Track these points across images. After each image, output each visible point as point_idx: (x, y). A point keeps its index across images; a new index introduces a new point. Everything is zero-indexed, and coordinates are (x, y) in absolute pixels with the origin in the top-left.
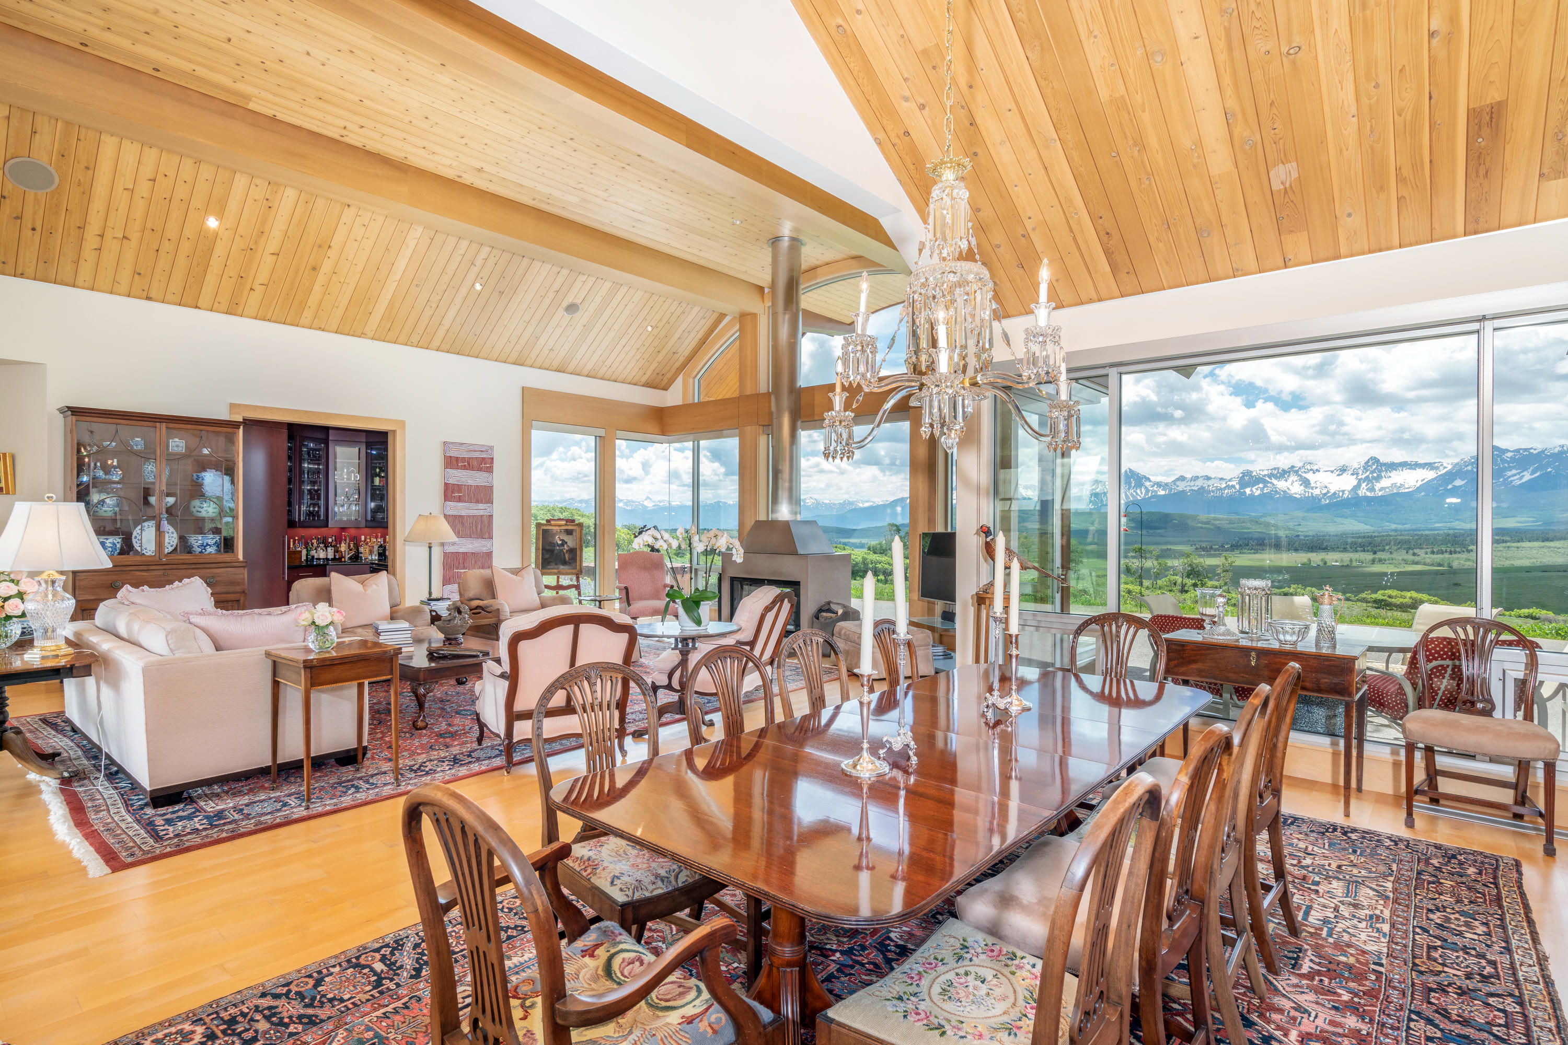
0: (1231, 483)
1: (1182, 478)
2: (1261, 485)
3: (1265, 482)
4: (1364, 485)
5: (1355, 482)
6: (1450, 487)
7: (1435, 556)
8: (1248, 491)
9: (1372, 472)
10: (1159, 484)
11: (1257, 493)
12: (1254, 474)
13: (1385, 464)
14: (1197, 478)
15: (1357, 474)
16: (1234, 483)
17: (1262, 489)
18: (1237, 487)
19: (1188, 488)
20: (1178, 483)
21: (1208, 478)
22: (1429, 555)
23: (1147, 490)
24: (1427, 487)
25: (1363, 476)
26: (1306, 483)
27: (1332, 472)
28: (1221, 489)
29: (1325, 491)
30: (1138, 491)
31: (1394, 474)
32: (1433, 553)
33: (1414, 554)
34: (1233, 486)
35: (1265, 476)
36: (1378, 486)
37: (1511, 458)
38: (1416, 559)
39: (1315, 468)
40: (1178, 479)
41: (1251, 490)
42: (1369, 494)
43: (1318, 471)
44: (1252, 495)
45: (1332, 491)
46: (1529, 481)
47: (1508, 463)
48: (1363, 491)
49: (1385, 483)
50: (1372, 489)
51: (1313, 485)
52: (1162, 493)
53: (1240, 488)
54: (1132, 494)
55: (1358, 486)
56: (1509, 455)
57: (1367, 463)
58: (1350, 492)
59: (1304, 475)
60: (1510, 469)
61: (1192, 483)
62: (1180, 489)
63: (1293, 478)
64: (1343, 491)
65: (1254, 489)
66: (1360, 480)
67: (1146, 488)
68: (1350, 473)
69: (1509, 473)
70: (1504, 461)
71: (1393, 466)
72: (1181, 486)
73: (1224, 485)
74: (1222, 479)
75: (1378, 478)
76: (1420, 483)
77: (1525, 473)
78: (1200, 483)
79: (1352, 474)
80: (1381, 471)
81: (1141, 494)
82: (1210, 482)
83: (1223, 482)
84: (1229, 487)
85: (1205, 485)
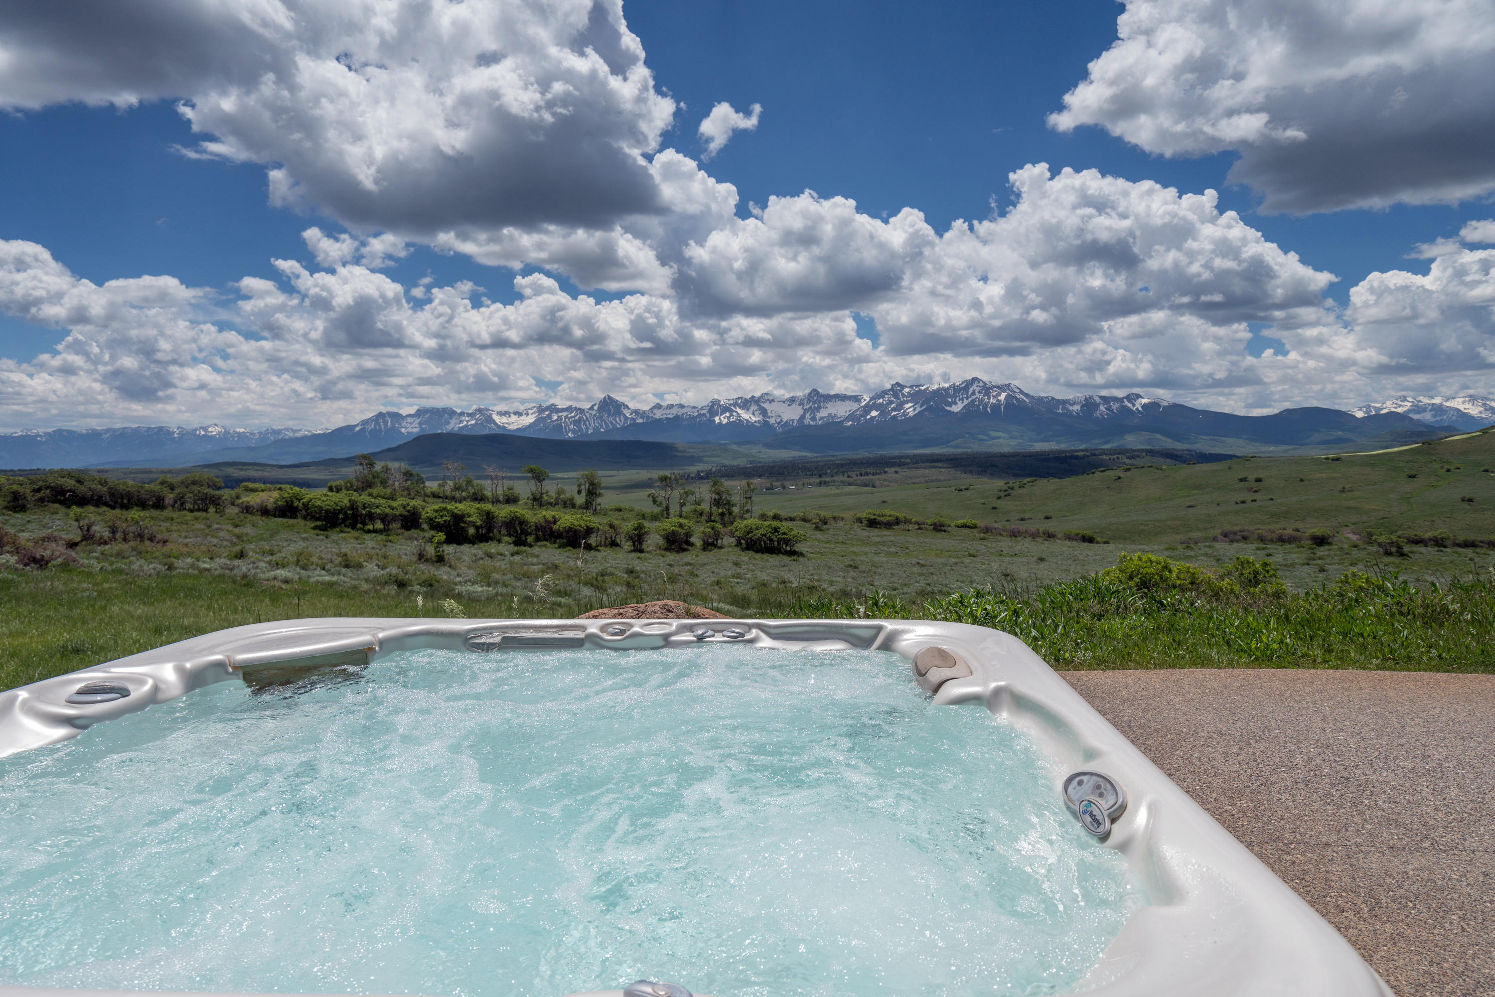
0: (702, 412)
1: (658, 406)
2: (728, 414)
3: (731, 411)
4: (808, 415)
5: (802, 412)
6: (868, 417)
7: (862, 478)
8: (717, 419)
9: (814, 403)
10: (636, 412)
11: (725, 421)
12: (722, 403)
13: (823, 396)
14: (672, 406)
15: (803, 405)
16: (705, 412)
17: (729, 418)
18: (708, 415)
19: (664, 416)
20: (655, 411)
21: (682, 406)
22: (859, 477)
23: (626, 418)
24: (853, 416)
25: (808, 407)
26: (764, 412)
27: (784, 402)
28: (694, 417)
29: (779, 420)
30: (618, 419)
31: (829, 405)
32: (861, 475)
33: (849, 477)
34: (704, 414)
35: (730, 405)
36: (818, 416)
37: (908, 393)
38: (850, 480)
39: (771, 398)
40: (654, 407)
41: (720, 419)
42: (812, 423)
43: (773, 401)
44: (720, 424)
45: (785, 420)
46: (919, 412)
47: (907, 397)
48: (808, 421)
49: (823, 413)
50: (813, 419)
51: (769, 414)
52: (640, 421)
53: (711, 417)
54: (611, 422)
55: (803, 417)
56: (907, 390)
57: (810, 395)
58: (798, 421)
59: (762, 404)
60: (907, 402)
61: (668, 411)
62: (657, 417)
63: (754, 407)
64: (793, 420)
65: (722, 418)
66: (806, 411)
67: (625, 415)
68: (798, 403)
69: (907, 406)
70: (903, 396)
71: (829, 398)
72: (658, 414)
73: (696, 414)
74: (694, 407)
75: (819, 408)
76: (848, 413)
77: (917, 406)
78: (675, 411)
79: (800, 405)
80: (820, 402)
81: (618, 423)
82: (684, 411)
83: (695, 410)
84: (700, 415)
85: (680, 414)
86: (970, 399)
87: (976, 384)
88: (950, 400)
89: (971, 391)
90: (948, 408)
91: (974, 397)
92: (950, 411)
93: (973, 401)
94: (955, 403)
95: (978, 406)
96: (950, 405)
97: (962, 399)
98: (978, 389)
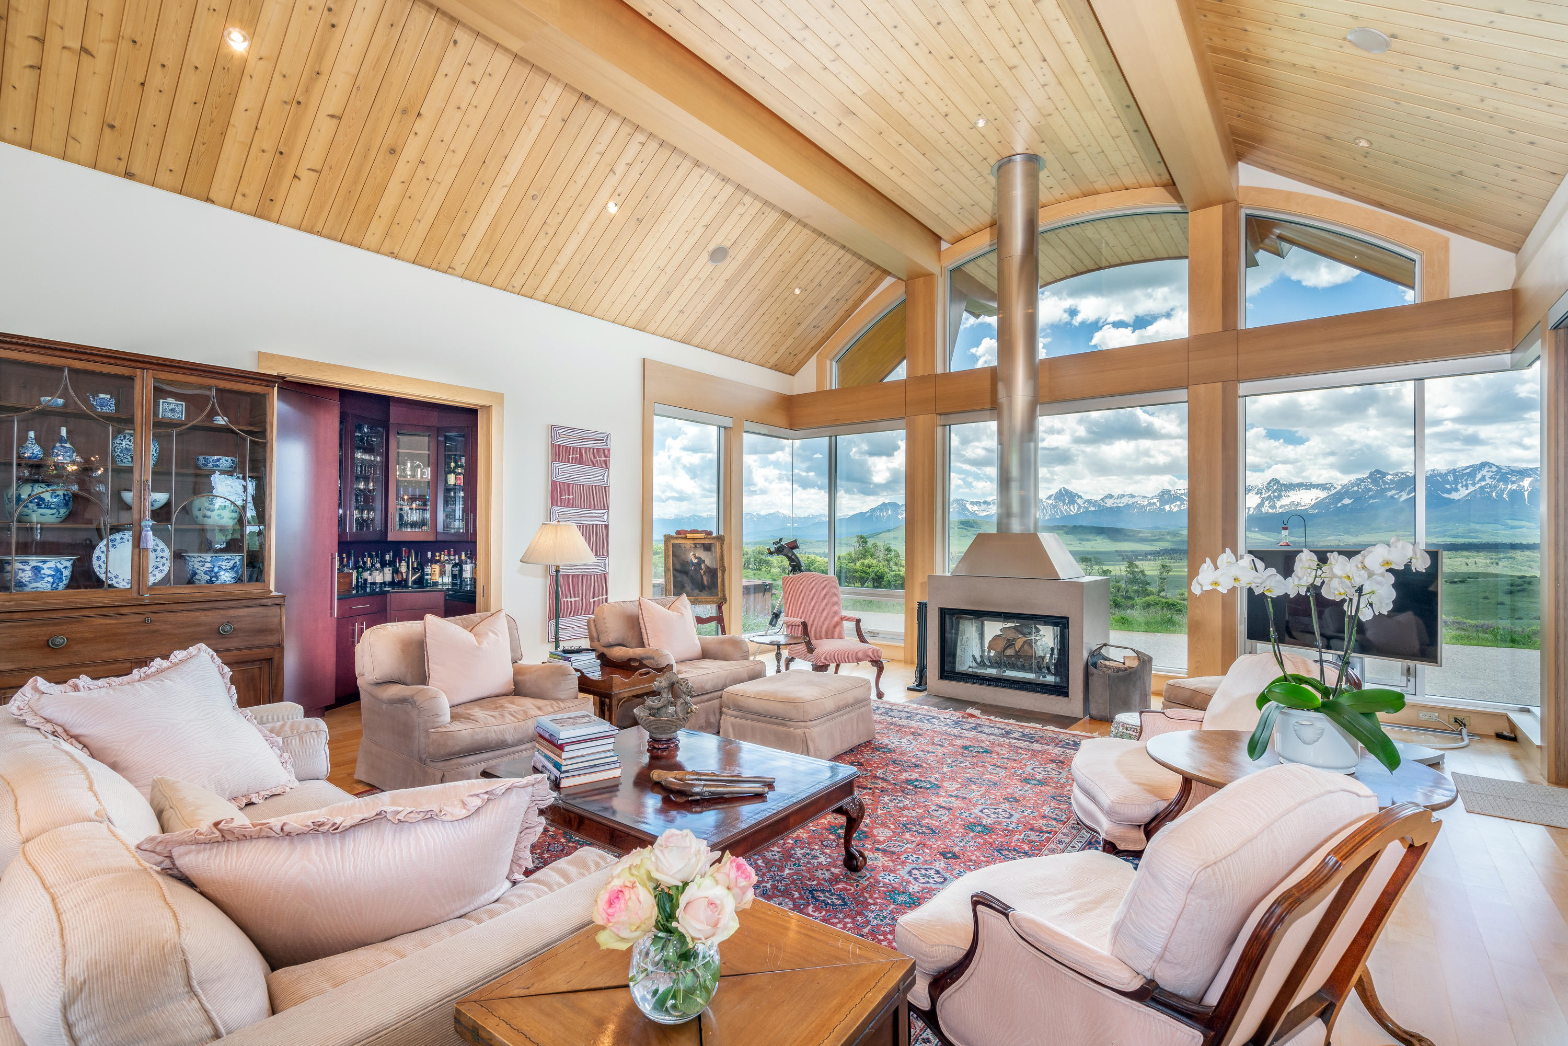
0: (1152, 501)
1: (1110, 496)
2: (1178, 503)
3: (1182, 500)
4: (1267, 503)
5: (1259, 501)
6: (1339, 505)
8: (1167, 508)
9: (1274, 492)
10: (1089, 501)
11: (1175, 509)
12: (1173, 492)
13: (1284, 485)
14: (1123, 496)
15: (1261, 493)
16: (1155, 501)
17: (1179, 506)
18: (1158, 504)
19: (1115, 505)
20: (1106, 500)
21: (1132, 496)
23: (1079, 507)
24: (1319, 504)
25: (1266, 496)
28: (1144, 506)
30: (1072, 507)
31: (1291, 493)
34: (1154, 503)
35: (1182, 494)
36: (1278, 504)
37: (1391, 480)
40: (1106, 497)
41: (1170, 507)
42: (1271, 511)
44: (1171, 511)
46: (1406, 500)
47: (1389, 484)
48: (1266, 509)
49: (1285, 501)
50: (1274, 507)
52: (1092, 509)
53: (1161, 506)
54: (1066, 510)
55: (1261, 505)
56: (1389, 477)
57: (1270, 483)
58: (1255, 509)
60: (1390, 489)
61: (1119, 501)
62: (1108, 505)
64: (1249, 509)
65: (1172, 506)
66: (1263, 499)
67: (1078, 504)
69: (1389, 493)
70: (1385, 483)
71: (1291, 487)
72: (1109, 503)
73: (1146, 503)
74: (1144, 497)
75: (1279, 497)
76: (1314, 501)
77: (1403, 493)
78: (1125, 500)
79: (1257, 494)
80: (1281, 491)
81: (1074, 510)
82: (1134, 500)
83: (1146, 500)
84: (1150, 504)
85: (1130, 503)
86: (1477, 486)
87: (1487, 468)
88: (1448, 486)
89: (1479, 476)
90: (1446, 495)
91: (1483, 483)
92: (1449, 499)
93: (1482, 488)
94: (1457, 490)
95: (1490, 493)
96: (1449, 492)
97: (1466, 486)
98: (1488, 475)
